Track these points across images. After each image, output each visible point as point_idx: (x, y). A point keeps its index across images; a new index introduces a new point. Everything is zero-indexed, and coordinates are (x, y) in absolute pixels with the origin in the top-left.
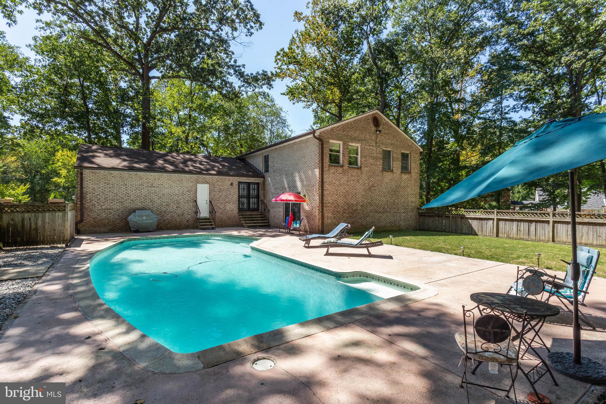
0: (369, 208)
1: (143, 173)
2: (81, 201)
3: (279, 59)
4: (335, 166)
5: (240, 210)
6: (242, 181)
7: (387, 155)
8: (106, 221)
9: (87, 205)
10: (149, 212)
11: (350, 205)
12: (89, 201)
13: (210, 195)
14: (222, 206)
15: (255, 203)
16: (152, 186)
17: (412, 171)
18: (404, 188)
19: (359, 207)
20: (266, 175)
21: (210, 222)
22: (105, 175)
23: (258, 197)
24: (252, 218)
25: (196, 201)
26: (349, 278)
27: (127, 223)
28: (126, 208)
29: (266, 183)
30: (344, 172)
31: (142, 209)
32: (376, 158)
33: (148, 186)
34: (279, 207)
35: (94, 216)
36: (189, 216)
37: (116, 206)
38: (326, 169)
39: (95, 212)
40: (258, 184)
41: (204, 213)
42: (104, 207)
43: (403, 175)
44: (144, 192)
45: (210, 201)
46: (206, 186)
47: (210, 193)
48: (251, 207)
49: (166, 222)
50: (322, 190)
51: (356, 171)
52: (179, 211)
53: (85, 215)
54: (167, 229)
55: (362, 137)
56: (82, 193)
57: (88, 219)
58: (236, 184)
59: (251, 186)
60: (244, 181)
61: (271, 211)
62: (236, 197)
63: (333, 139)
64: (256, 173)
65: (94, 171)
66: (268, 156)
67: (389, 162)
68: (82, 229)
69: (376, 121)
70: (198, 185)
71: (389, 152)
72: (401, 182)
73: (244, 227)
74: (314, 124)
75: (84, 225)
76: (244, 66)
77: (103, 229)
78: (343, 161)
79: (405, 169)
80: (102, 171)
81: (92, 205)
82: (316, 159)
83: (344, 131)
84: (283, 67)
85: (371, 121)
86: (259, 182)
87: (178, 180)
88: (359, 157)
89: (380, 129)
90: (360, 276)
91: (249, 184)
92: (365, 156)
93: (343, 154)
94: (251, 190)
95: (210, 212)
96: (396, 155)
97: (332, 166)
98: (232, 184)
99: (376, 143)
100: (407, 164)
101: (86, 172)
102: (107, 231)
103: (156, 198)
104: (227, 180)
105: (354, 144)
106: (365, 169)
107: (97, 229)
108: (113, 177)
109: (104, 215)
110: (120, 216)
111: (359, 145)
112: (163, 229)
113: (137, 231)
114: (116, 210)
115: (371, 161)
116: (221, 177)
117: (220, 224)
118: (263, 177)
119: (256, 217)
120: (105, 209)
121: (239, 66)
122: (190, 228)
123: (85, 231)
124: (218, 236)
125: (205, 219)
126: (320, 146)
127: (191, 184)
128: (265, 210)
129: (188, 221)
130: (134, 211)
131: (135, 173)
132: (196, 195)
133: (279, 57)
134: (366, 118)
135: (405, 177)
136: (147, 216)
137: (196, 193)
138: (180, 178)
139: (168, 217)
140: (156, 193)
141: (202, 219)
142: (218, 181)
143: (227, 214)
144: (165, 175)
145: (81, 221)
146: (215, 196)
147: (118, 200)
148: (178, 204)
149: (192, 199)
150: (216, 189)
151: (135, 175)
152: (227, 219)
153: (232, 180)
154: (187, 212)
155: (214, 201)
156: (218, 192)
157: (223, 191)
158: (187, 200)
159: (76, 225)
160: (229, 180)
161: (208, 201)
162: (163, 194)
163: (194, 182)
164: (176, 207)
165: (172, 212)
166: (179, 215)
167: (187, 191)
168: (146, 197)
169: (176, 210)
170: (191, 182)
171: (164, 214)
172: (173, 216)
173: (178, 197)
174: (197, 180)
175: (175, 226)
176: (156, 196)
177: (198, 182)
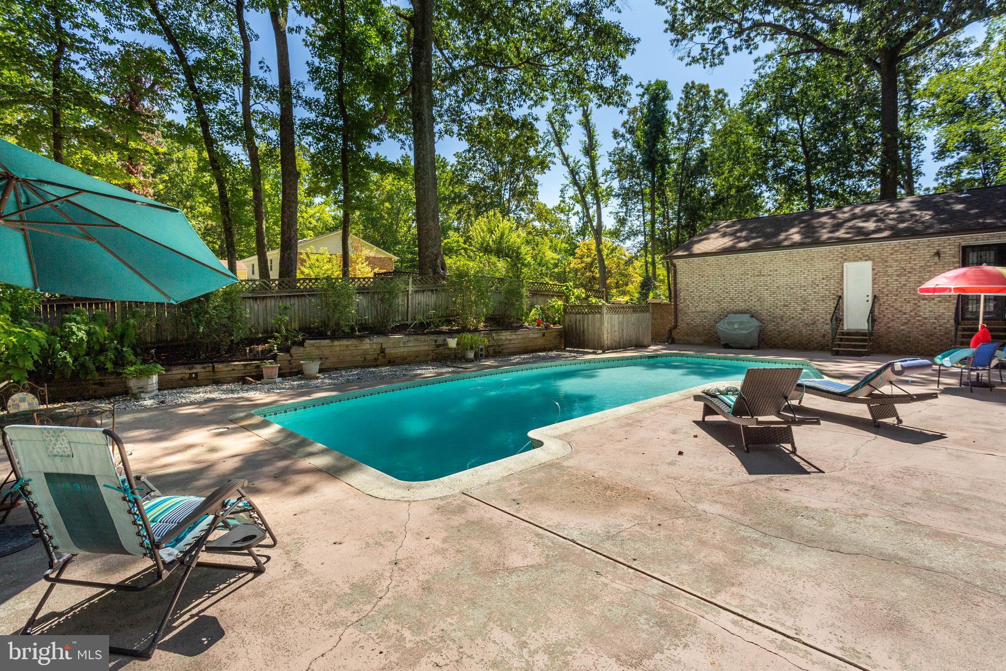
1: (747, 255)
2: (675, 301)
6: (971, 243)
8: (700, 329)
9: (681, 306)
10: (747, 317)
12: (683, 301)
13: (874, 284)
14: (908, 308)
16: (760, 274)
25: (841, 297)
28: (721, 310)
33: (754, 275)
35: (688, 322)
36: (825, 327)
37: (712, 307)
39: (689, 315)
42: (698, 309)
44: (749, 285)
45: (875, 297)
46: (867, 266)
47: (874, 280)
49: (784, 335)
52: (806, 316)
53: (679, 319)
54: (784, 348)
57: (682, 325)
58: (952, 252)
60: (980, 242)
65: (687, 260)
68: (676, 337)
70: (845, 264)
75: (678, 333)
77: (697, 340)
80: (696, 259)
81: (686, 306)
87: (805, 260)
95: (871, 320)
98: (938, 254)
101: (680, 263)
102: (701, 342)
103: (766, 294)
104: (924, 246)
107: (691, 339)
108: (708, 265)
109: (698, 320)
112: (778, 348)
113: (727, 346)
114: (712, 313)
116: (903, 242)
117: (902, 347)
120: (699, 312)
122: (828, 350)
123: (679, 340)
125: (857, 333)
127: (830, 265)
129: (824, 336)
130: (727, 315)
131: (735, 256)
132: (842, 284)
136: (741, 323)
137: (842, 280)
138: (809, 255)
139: (786, 326)
140: (766, 285)
141: (848, 334)
142: (897, 251)
143: (921, 326)
144: (781, 253)
145: (676, 327)
146: (888, 285)
147: (714, 299)
148: (805, 303)
149: (834, 294)
150: (890, 271)
151: (736, 259)
152: (923, 338)
153: (939, 245)
154: (823, 318)
155: (887, 295)
156: (898, 275)
157: (910, 272)
158: (822, 297)
159: (670, 331)
160: (928, 246)
161: (870, 299)
162: (778, 287)
163: (837, 260)
164: (802, 310)
165: (793, 318)
166: (806, 324)
167: (823, 279)
168: (751, 292)
169: (800, 314)
170: (830, 261)
171: (779, 321)
172: (795, 326)
173: (805, 290)
174: (845, 255)
175: (799, 344)
176: (767, 290)
177: (846, 260)
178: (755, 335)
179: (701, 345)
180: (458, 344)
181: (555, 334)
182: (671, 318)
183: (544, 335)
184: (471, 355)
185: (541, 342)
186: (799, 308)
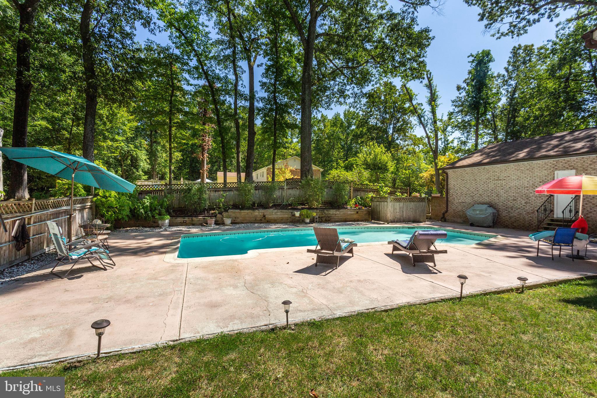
1: (490, 166)
2: (447, 196)
8: (461, 213)
9: (450, 199)
12: (451, 195)
16: (499, 179)
22: (461, 172)
28: (476, 201)
33: (494, 180)
35: (454, 208)
37: (469, 200)
39: (455, 205)
42: (460, 201)
44: (491, 186)
46: (570, 173)
49: (513, 219)
52: (528, 208)
53: (449, 207)
54: (513, 228)
56: (447, 189)
57: (450, 210)
68: (447, 218)
70: (556, 172)
75: (448, 215)
77: (459, 220)
81: (453, 199)
87: (528, 170)
101: (450, 172)
103: (502, 192)
107: (455, 219)
109: (460, 208)
112: (509, 228)
113: (473, 225)
120: (460, 203)
123: (449, 220)
127: (545, 173)
130: (474, 205)
136: (481, 211)
138: (531, 166)
139: (514, 214)
140: (502, 186)
141: (557, 220)
142: (594, 162)
144: (512, 165)
145: (447, 211)
147: (469, 194)
148: (527, 199)
151: (484, 169)
159: (444, 214)
162: (509, 187)
163: (550, 169)
164: (525, 203)
165: (519, 208)
166: (528, 213)
167: (540, 182)
168: (492, 191)
169: (524, 206)
170: (545, 170)
171: (510, 210)
172: (521, 214)
173: (527, 190)
174: (556, 166)
175: (523, 226)
176: (503, 189)
177: (556, 169)
178: (490, 219)
179: (460, 223)
180: (300, 215)
181: (365, 212)
182: (445, 206)
183: (357, 213)
184: (308, 220)
185: (356, 216)
186: (523, 202)
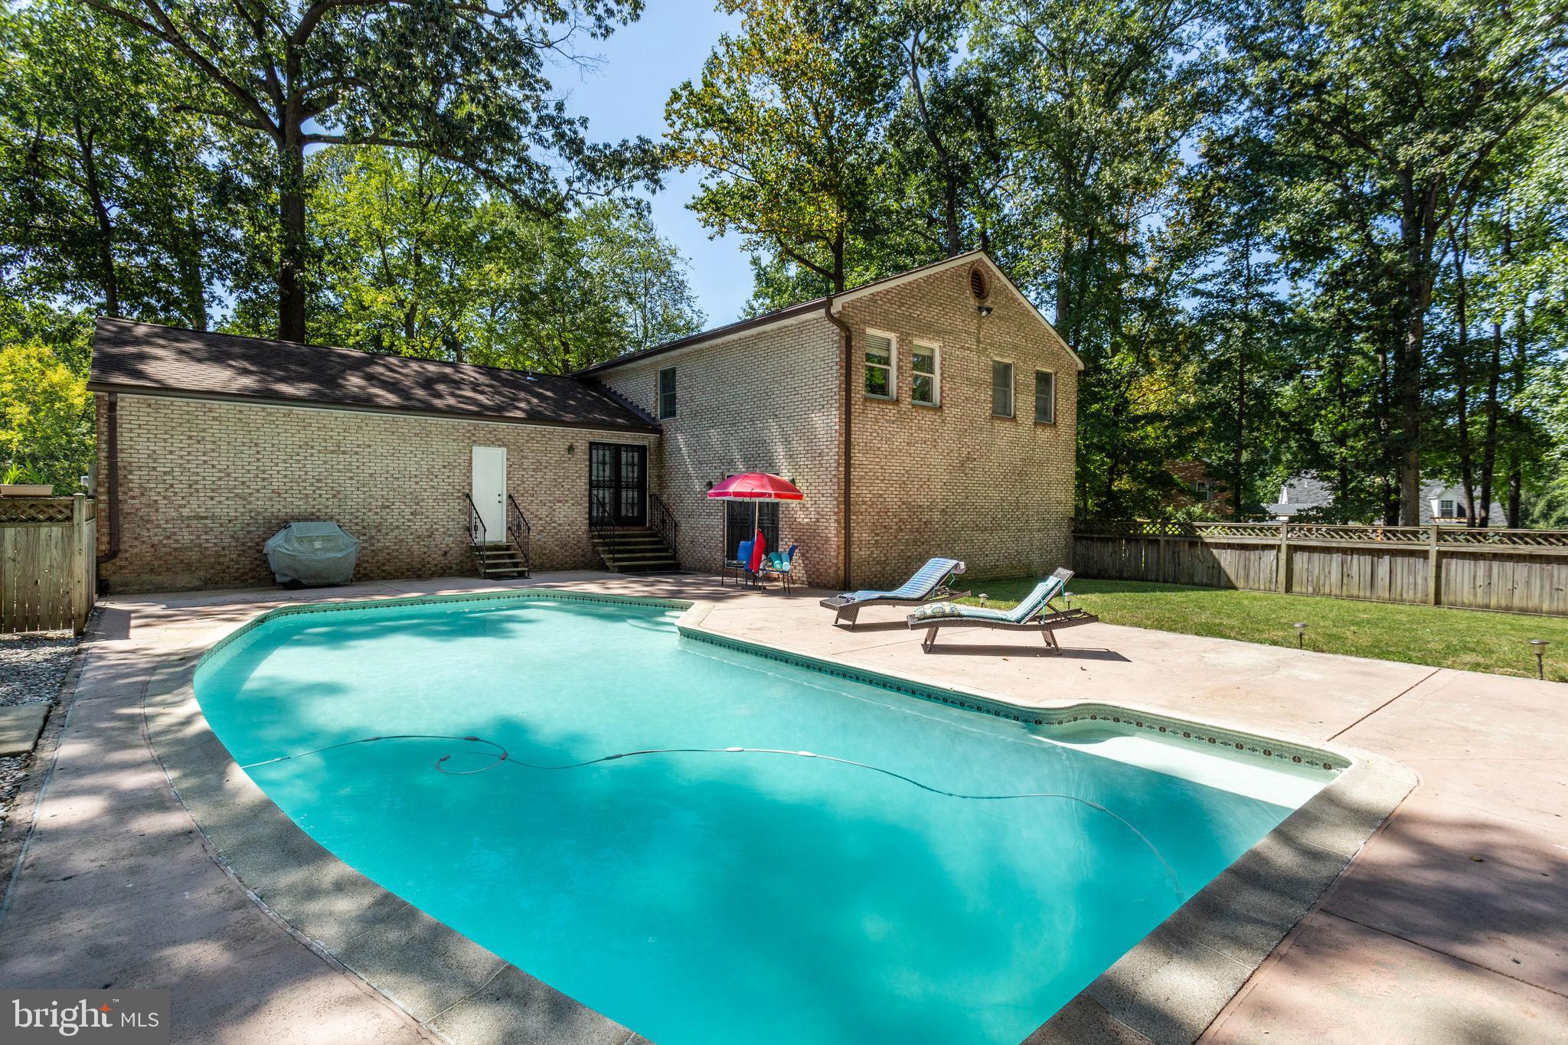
0: (961, 519)
1: (308, 411)
2: (112, 492)
3: (678, 112)
4: (879, 402)
5: (593, 522)
6: (598, 440)
7: (1002, 374)
8: (193, 555)
9: (129, 504)
10: (330, 528)
11: (914, 510)
12: (137, 492)
13: (508, 479)
14: (543, 512)
15: (633, 504)
16: (338, 450)
17: (1060, 419)
18: (1041, 464)
19: (937, 516)
20: (667, 423)
21: (511, 556)
22: (188, 413)
23: (641, 485)
24: (628, 544)
25: (468, 496)
26: (1065, 725)
27: (263, 559)
28: (258, 514)
29: (668, 448)
30: (901, 418)
31: (306, 519)
32: (977, 384)
33: (325, 451)
34: (709, 514)
35: (155, 540)
36: (447, 540)
37: (228, 508)
38: (857, 408)
39: (158, 526)
40: (642, 450)
41: (494, 529)
42: (186, 512)
43: (1039, 430)
44: (315, 466)
45: (510, 497)
46: (499, 453)
47: (509, 473)
48: (623, 513)
49: (381, 557)
50: (848, 466)
51: (930, 415)
52: (419, 526)
53: (126, 537)
54: (384, 578)
55: (945, 323)
56: (113, 467)
57: (133, 548)
58: (582, 447)
59: (624, 454)
60: (605, 441)
61: (683, 526)
62: (582, 485)
63: (875, 325)
64: (638, 421)
65: (152, 399)
66: (674, 371)
67: (1006, 395)
68: (115, 579)
69: (979, 283)
70: (475, 448)
71: (1007, 367)
72: (1034, 450)
73: (606, 569)
74: (757, 296)
75: (121, 568)
76: (584, 122)
77: (184, 579)
78: (899, 388)
79: (1044, 416)
80: (179, 402)
81: (149, 506)
82: (833, 380)
83: (902, 305)
84: (686, 134)
85: (966, 282)
86: (646, 443)
87: (416, 435)
88: (936, 378)
89: (988, 304)
90: (1094, 718)
91: (617, 449)
92: (953, 377)
93: (899, 368)
94: (624, 468)
95: (509, 528)
96: (1024, 378)
97: (872, 400)
98: (571, 449)
99: (978, 341)
100: (1047, 400)
101: (127, 403)
102: (198, 583)
103: (349, 486)
104: (560, 437)
105: (925, 343)
106: (951, 412)
107: (164, 579)
108: (215, 419)
109: (186, 537)
110: (237, 540)
111: (936, 345)
112: (372, 579)
113: (294, 585)
114: (224, 520)
115: (967, 391)
116: (539, 427)
117: (537, 562)
118: (658, 430)
119: (637, 543)
120: (189, 518)
121: (571, 122)
122: (452, 575)
123: (126, 584)
124: (547, 597)
125: (497, 547)
126: (843, 342)
127: (454, 446)
128: (663, 521)
129: (445, 553)
130: (284, 524)
131: (284, 409)
132: (470, 477)
133: (677, 106)
134: (956, 273)
135: (1044, 434)
136: (326, 539)
137: (470, 471)
138: (424, 428)
139: (385, 542)
140: (350, 471)
142: (533, 439)
143: (556, 534)
144: (376, 416)
145: (112, 553)
146: (523, 482)
147: (230, 490)
148: (417, 504)
149: (459, 491)
150: (526, 463)
152: (557, 548)
153: (573, 438)
154: (444, 526)
155: (522, 495)
156: (534, 470)
157: (546, 467)
158: (443, 494)
160: (563, 437)
161: (505, 497)
162: (371, 475)
163: (463, 441)
164: (412, 514)
165: (397, 527)
166: (419, 537)
167: (444, 467)
168: (319, 481)
169: (409, 520)
170: (454, 440)
171: (374, 532)
172: (402, 540)
173: (417, 483)
174: (473, 435)
175: (408, 570)
176: (351, 478)
177: (475, 441)
178: (353, 560)
179: (193, 589)
186: (408, 511)
